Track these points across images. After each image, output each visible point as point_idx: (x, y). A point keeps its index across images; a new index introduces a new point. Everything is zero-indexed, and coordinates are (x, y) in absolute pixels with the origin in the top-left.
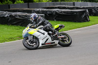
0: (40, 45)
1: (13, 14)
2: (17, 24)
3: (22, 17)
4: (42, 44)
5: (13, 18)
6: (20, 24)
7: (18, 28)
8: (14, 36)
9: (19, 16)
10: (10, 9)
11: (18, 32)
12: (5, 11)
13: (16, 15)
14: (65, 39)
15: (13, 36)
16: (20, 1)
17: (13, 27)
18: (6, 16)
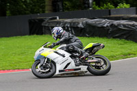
0: (57, 73)
1: (116, 22)
2: (120, 37)
3: (128, 27)
4: (60, 71)
5: (115, 29)
6: (125, 37)
7: (122, 43)
8: (117, 54)
9: (124, 26)
10: (111, 16)
11: (122, 48)
12: (105, 18)
13: (119, 25)
14: (99, 65)
15: (115, 54)
16: (125, 5)
17: (115, 41)
18: (105, 26)
